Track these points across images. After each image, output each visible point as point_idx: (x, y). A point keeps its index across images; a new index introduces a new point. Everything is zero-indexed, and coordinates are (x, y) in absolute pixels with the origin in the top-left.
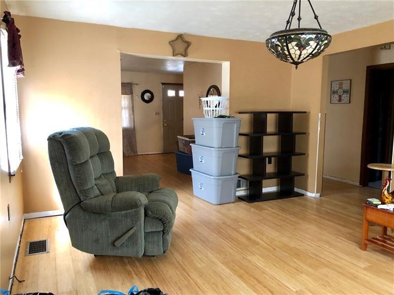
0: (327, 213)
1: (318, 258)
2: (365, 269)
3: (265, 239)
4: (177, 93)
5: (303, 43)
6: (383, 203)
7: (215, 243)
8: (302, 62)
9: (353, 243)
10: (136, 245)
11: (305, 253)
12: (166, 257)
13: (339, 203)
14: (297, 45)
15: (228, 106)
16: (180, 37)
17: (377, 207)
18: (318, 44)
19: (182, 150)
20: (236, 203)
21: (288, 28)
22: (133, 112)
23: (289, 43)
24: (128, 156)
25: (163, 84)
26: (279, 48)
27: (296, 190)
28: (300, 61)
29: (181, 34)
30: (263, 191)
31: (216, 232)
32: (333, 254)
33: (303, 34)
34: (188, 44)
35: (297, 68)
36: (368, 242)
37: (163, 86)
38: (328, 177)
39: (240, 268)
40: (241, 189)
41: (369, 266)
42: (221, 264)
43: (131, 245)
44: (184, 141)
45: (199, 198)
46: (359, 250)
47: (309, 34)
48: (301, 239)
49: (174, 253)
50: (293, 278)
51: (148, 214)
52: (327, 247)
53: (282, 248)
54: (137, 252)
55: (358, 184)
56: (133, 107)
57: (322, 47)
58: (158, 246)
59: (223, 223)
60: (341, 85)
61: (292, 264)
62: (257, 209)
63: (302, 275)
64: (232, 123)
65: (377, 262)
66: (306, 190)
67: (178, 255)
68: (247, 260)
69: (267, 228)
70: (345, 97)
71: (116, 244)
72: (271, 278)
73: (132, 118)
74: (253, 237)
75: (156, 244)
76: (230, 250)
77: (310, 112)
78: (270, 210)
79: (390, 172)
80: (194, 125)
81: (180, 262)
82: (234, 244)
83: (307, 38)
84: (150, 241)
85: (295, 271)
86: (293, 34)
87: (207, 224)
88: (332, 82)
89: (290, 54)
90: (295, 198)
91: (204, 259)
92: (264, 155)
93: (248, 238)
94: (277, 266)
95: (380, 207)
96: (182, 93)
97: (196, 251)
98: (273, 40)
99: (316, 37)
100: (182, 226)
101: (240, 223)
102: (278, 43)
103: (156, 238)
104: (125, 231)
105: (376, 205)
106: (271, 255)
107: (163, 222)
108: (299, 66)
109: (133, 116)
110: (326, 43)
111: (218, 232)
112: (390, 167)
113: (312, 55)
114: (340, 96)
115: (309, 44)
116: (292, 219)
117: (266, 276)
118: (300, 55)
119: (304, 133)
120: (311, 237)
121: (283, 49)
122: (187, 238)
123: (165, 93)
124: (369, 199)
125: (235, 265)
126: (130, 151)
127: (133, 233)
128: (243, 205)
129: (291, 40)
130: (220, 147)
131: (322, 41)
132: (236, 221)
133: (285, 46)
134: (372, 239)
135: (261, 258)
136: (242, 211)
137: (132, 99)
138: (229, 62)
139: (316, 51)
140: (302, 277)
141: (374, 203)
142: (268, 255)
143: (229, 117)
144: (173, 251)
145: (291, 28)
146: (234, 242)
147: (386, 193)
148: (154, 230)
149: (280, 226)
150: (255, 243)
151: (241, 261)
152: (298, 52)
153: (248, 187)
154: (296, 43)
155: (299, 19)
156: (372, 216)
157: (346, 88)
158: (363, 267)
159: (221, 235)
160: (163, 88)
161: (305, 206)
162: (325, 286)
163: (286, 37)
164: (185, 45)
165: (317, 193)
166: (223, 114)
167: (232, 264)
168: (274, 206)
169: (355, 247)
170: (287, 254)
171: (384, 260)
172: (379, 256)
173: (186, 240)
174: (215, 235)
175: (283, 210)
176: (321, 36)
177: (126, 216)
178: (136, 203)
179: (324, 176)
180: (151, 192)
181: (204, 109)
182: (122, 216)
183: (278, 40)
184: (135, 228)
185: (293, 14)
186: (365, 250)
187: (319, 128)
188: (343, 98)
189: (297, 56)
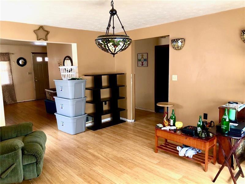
0: (139, 132)
1: (133, 162)
2: (157, 164)
3: (103, 154)
4: (44, 59)
5: (116, 44)
6: (164, 126)
7: (73, 162)
8: (117, 53)
9: (151, 149)
10: (17, 175)
11: (125, 160)
12: (40, 178)
13: (144, 125)
14: (113, 45)
15: (77, 71)
16: (41, 27)
17: (161, 129)
18: (124, 44)
19: (49, 99)
20: (86, 132)
21: (107, 34)
22: (11, 73)
23: (108, 43)
24: (10, 104)
25: (33, 53)
26: (103, 46)
27: (121, 118)
28: (115, 53)
29: (42, 26)
30: (102, 122)
31: (73, 154)
32: (141, 158)
33: (115, 38)
34: (48, 33)
35: (114, 56)
36: (158, 148)
37: (33, 55)
38: (138, 108)
39: (89, 177)
40: (89, 122)
41: (159, 162)
42: (77, 176)
43: (13, 175)
44: (50, 93)
45: (62, 131)
46: (154, 153)
47: (119, 38)
48: (124, 151)
49: (45, 174)
50: (119, 177)
51: (25, 153)
52: (138, 154)
53: (113, 159)
54: (18, 180)
55: (154, 111)
56: (11, 70)
57: (127, 46)
58: (33, 172)
59: (78, 147)
60: (142, 56)
61: (119, 168)
62: (99, 134)
63: (124, 174)
64: (80, 83)
65: (163, 159)
66: (127, 118)
67: (48, 175)
68: (93, 170)
69: (105, 147)
70: (145, 63)
71: (2, 177)
72: (107, 180)
73: (11, 78)
74: (96, 154)
75: (32, 172)
76: (82, 166)
77: (126, 74)
78: (106, 134)
79: (168, 107)
80: (56, 85)
81: (50, 179)
82: (85, 161)
83: (118, 40)
84: (28, 170)
85: (120, 172)
86: (110, 38)
87: (68, 149)
88: (137, 54)
89: (109, 49)
90: (121, 124)
91: (66, 175)
92: (101, 101)
93: (94, 156)
94: (110, 171)
95: (163, 129)
96: (46, 59)
97: (60, 170)
98: (99, 41)
99: (123, 40)
100: (51, 153)
101: (88, 146)
102: (102, 43)
103: (31, 168)
104: (8, 167)
105: (161, 128)
106: (107, 164)
107: (36, 157)
108: (115, 55)
109: (11, 76)
110: (129, 43)
111: (74, 154)
112: (168, 104)
113: (122, 50)
114: (142, 63)
115: (119, 44)
116: (119, 138)
117: (104, 179)
118: (115, 50)
119: (124, 86)
120: (129, 149)
121: (105, 46)
122: (54, 162)
123: (34, 60)
124: (157, 125)
125: (85, 175)
126: (11, 100)
127: (14, 168)
128: (90, 132)
129: (109, 42)
130: (74, 98)
131: (126, 42)
132: (86, 144)
133: (106, 45)
134: (160, 146)
135: (101, 168)
136: (90, 137)
137: (10, 64)
138: (76, 44)
139: (124, 47)
140: (124, 175)
141: (160, 127)
142: (105, 165)
143: (78, 79)
144: (45, 173)
145: (109, 34)
146: (84, 159)
147: (165, 120)
148: (30, 162)
149: (112, 144)
150: (98, 158)
151: (89, 172)
152: (114, 48)
153: (93, 121)
154: (112, 43)
155: (114, 28)
156: (159, 134)
157: (145, 58)
158: (156, 163)
159: (77, 156)
160: (33, 56)
161: (126, 129)
162: (137, 179)
163: (106, 40)
164: (45, 33)
165: (132, 119)
166: (74, 77)
167: (84, 174)
168: (109, 131)
169: (152, 151)
170: (116, 162)
171: (166, 157)
172: (164, 155)
173: (54, 163)
174: (73, 156)
175: (114, 133)
176: (125, 40)
177: (8, 157)
178: (15, 148)
179: (136, 108)
180: (26, 136)
181: (62, 74)
182: (5, 157)
183: (102, 41)
184: (15, 164)
185: (109, 25)
186: (157, 152)
187: (132, 83)
188: (144, 63)
189: (114, 50)
